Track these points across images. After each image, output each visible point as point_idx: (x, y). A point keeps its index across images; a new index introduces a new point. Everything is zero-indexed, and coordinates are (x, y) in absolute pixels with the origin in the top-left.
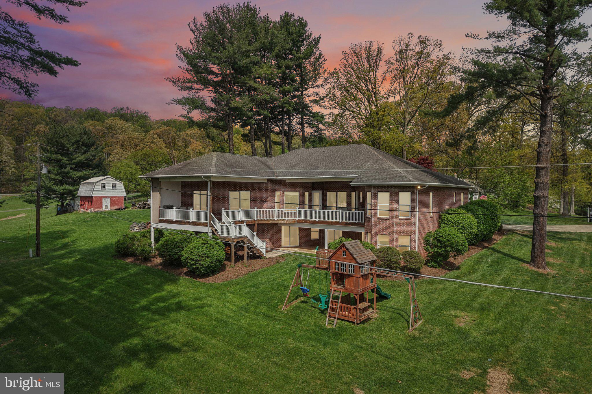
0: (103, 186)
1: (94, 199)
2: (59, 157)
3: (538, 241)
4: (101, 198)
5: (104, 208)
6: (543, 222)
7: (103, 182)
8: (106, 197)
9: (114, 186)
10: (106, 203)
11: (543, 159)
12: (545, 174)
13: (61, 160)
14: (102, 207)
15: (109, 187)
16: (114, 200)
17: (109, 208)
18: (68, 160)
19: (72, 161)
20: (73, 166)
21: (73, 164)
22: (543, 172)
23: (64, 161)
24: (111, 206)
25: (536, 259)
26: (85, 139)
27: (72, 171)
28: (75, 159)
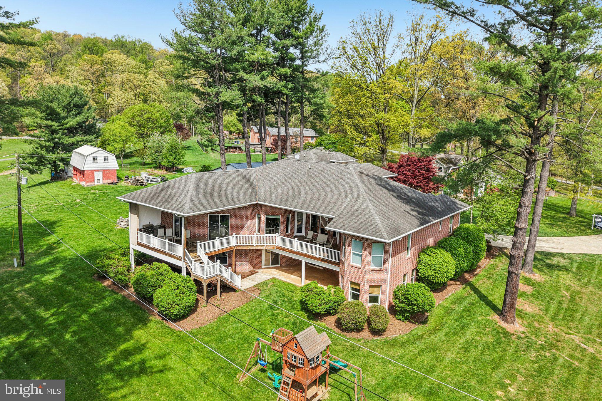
0: (95, 159)
1: (85, 172)
2: (50, 123)
3: (510, 297)
4: (93, 172)
5: (96, 182)
6: (516, 280)
7: (94, 155)
8: (98, 171)
9: (106, 159)
10: (98, 176)
11: (523, 220)
12: (522, 235)
13: (51, 126)
14: (94, 180)
15: (100, 159)
16: (106, 173)
17: (101, 182)
18: (59, 126)
19: (63, 126)
20: (65, 131)
21: (65, 129)
22: (521, 232)
23: (54, 127)
24: (103, 179)
25: (506, 314)
26: (76, 100)
27: (63, 136)
28: (66, 124)
